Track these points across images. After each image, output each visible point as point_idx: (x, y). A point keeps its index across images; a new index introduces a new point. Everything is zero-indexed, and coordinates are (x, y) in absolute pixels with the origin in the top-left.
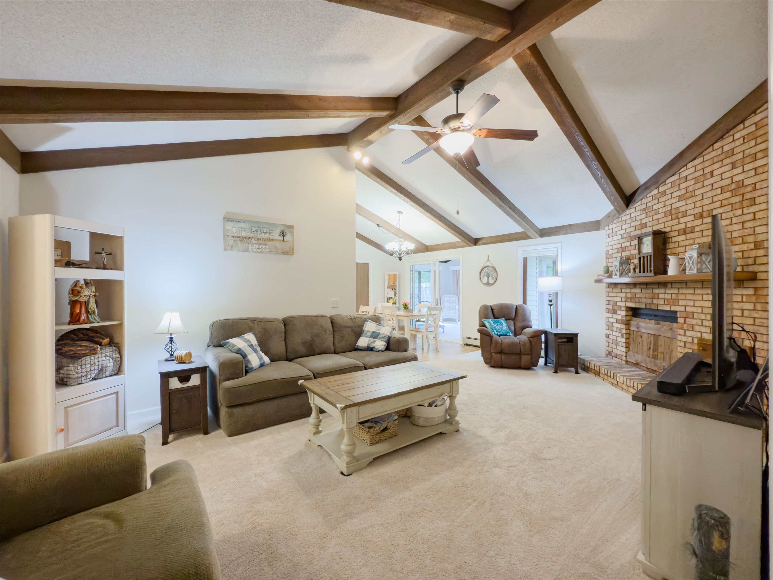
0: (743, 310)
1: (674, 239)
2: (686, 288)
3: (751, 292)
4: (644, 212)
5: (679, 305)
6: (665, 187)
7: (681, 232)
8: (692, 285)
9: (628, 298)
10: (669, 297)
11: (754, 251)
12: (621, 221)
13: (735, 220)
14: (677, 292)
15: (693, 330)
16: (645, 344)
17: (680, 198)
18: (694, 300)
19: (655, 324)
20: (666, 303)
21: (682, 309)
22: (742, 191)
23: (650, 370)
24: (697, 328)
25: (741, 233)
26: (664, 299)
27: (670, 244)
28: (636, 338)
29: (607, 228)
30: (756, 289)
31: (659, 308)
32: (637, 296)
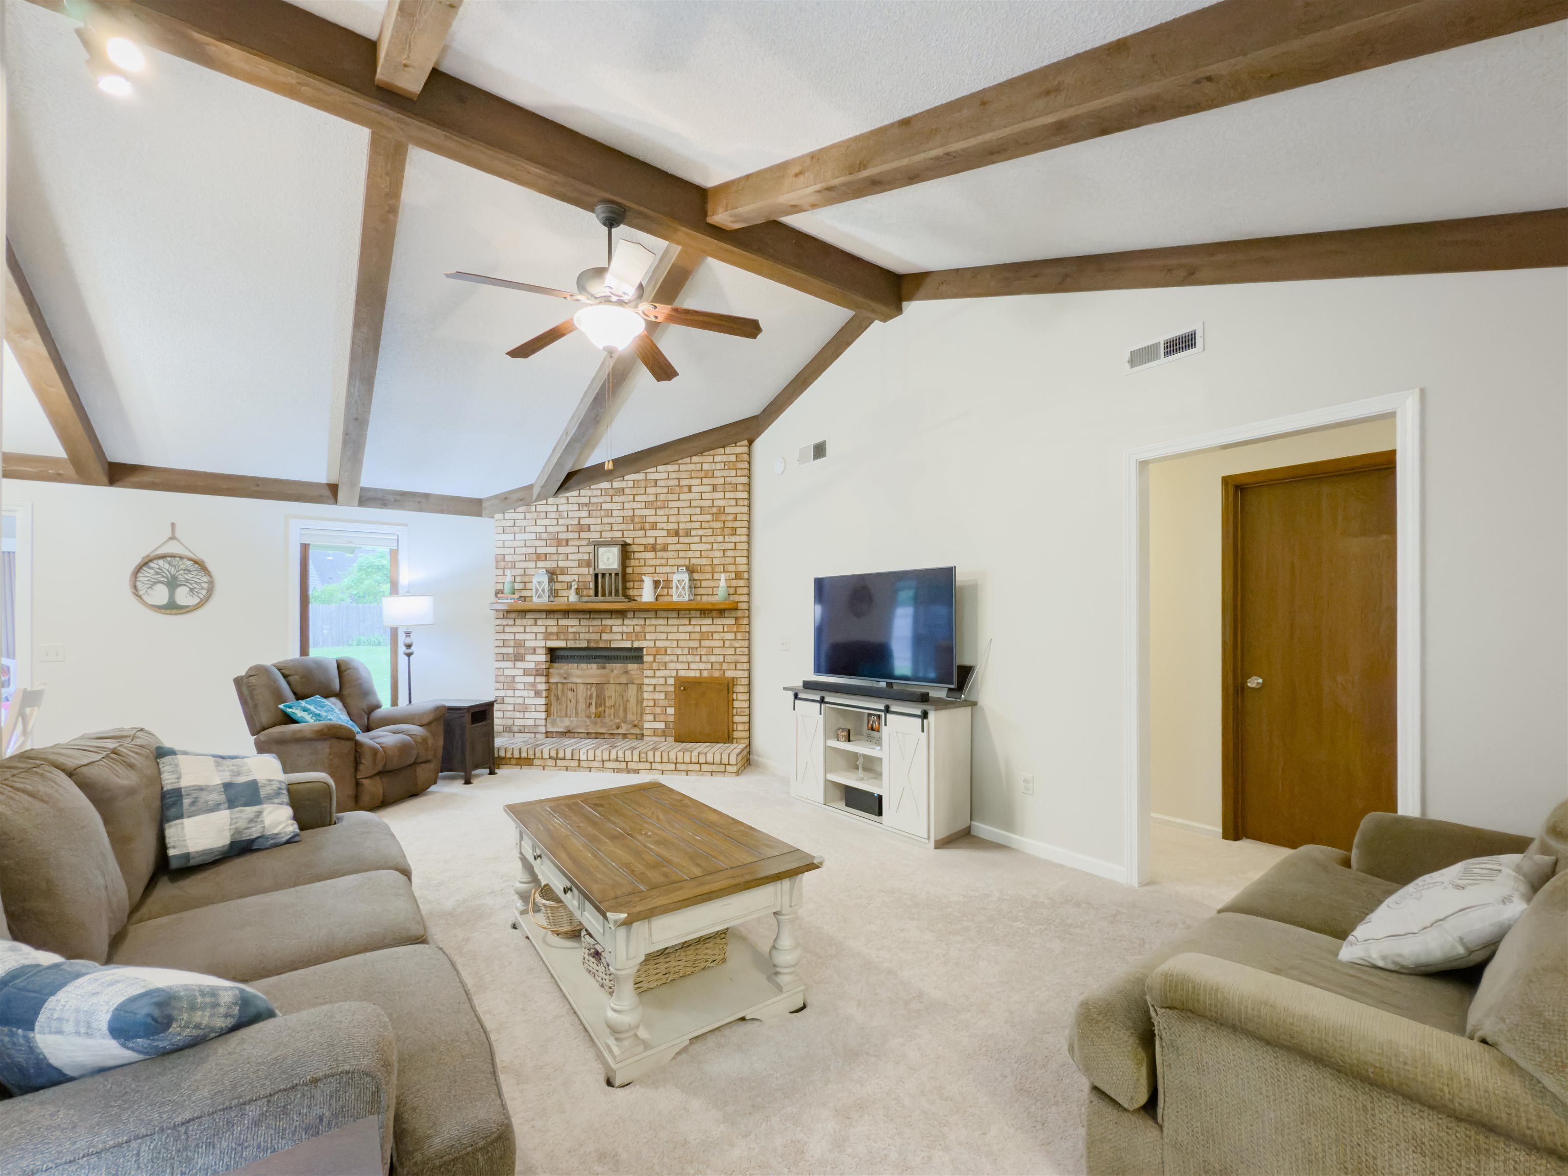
0: (724, 641)
1: (637, 555)
2: (656, 618)
3: (732, 621)
4: (586, 508)
5: (645, 640)
6: (623, 484)
7: (650, 548)
8: (664, 614)
9: (551, 633)
10: (630, 629)
11: (735, 581)
12: (536, 512)
13: (715, 546)
14: (643, 623)
15: (666, 669)
16: (581, 700)
17: (647, 505)
18: (667, 633)
19: (597, 668)
20: (624, 638)
21: (651, 644)
22: (723, 518)
23: (593, 735)
24: (671, 666)
25: (722, 561)
26: (622, 633)
27: (632, 561)
28: (563, 694)
29: (499, 516)
30: (736, 618)
31: (612, 646)
32: (570, 630)
